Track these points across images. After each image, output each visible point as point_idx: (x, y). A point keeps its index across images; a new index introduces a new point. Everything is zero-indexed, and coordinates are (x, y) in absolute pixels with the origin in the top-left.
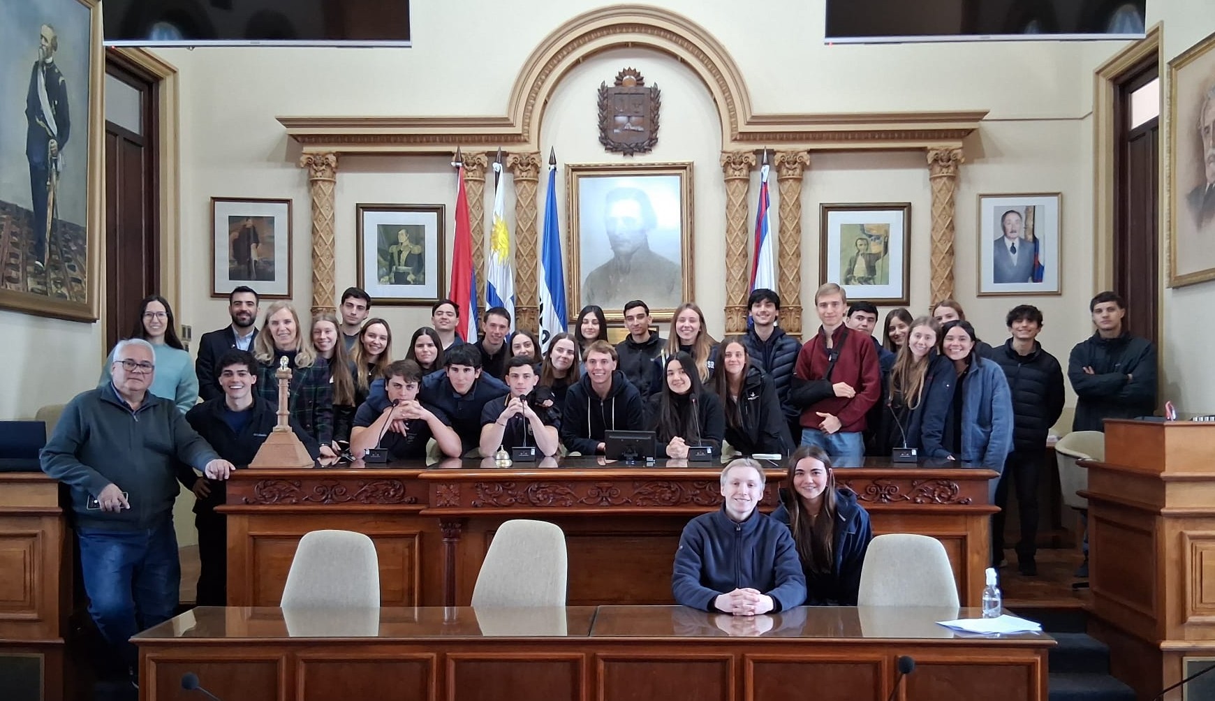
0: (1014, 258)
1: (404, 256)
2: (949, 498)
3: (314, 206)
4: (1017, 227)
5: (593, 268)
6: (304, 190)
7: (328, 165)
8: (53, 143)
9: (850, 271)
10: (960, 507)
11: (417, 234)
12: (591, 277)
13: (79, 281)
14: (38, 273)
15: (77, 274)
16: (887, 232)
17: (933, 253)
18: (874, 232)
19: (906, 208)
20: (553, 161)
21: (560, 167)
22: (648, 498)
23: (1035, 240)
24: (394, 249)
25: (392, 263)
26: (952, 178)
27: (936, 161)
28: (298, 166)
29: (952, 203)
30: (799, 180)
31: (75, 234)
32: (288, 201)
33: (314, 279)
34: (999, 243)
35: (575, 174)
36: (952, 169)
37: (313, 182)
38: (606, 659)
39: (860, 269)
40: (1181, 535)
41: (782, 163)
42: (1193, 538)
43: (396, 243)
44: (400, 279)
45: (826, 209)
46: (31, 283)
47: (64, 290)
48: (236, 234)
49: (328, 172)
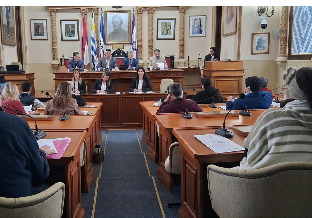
0: (196, 29)
1: (71, 30)
2: (176, 75)
3: (52, 21)
4: (197, 23)
5: (110, 33)
6: (49, 17)
7: (55, 12)
8: (9, 11)
9: (163, 32)
10: (178, 77)
11: (73, 26)
12: (110, 35)
13: (13, 38)
14: (9, 37)
15: (13, 37)
16: (171, 24)
17: (180, 29)
18: (168, 24)
19: (174, 19)
20: (102, 11)
21: (103, 11)
22: (126, 76)
23: (201, 25)
24: (68, 29)
25: (68, 32)
26: (184, 13)
27: (180, 9)
28: (48, 12)
29: (184, 18)
30: (152, 13)
31: (12, 29)
32: (46, 19)
33: (52, 36)
34: (193, 26)
35: (106, 12)
36: (184, 11)
37: (52, 15)
38: (122, 97)
39: (165, 32)
40: (214, 80)
41: (149, 10)
42: (216, 81)
43: (69, 28)
44: (70, 36)
45: (158, 19)
46: (8, 40)
47: (12, 40)
48: (35, 27)
49: (55, 13)
